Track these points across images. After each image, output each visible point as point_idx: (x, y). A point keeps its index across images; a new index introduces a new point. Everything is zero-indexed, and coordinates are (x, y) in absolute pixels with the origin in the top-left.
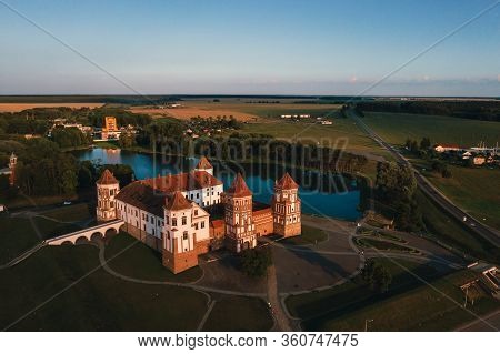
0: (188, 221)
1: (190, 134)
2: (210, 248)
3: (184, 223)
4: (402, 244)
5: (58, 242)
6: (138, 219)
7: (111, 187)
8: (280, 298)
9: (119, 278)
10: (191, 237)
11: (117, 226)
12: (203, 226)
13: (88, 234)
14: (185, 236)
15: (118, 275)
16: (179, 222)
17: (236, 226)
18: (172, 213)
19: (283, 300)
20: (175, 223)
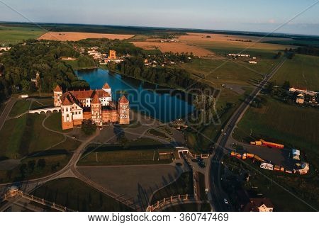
0: (69, 110)
2: (83, 123)
3: (67, 110)
5: (33, 112)
7: (58, 93)
10: (70, 117)
11: (58, 109)
12: (79, 113)
13: (46, 111)
14: (68, 116)
16: (65, 110)
17: (92, 115)
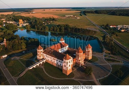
1: (44, 24)
4: (117, 60)
5: (31, 68)
6: (51, 59)
8: (97, 81)
9: (54, 79)
11: (44, 61)
13: (38, 65)
14: (70, 66)
15: (52, 77)
17: (80, 60)
18: (67, 60)
19: (98, 81)
20: (67, 63)
